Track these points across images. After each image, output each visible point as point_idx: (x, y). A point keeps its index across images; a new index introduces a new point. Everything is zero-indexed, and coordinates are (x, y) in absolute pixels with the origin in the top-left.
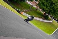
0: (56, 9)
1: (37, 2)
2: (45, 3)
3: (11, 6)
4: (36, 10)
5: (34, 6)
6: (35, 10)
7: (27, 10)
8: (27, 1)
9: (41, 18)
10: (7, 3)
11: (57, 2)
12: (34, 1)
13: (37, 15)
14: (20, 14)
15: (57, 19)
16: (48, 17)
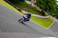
0: (52, 6)
5: (32, 5)
6: (33, 8)
7: (26, 9)
8: (26, 1)
9: (39, 14)
10: (9, 3)
11: (52, 1)
13: (35, 13)
15: (52, 15)
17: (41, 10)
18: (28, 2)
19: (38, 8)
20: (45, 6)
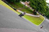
0: (42, 7)
1: (29, 3)
2: (34, 3)
3: (9, 6)
4: (28, 8)
7: (21, 8)
8: (21, 2)
12: (26, 1)
15: (43, 15)
16: (36, 13)
17: (33, 10)
18: (23, 3)
19: (31, 9)
20: (37, 7)
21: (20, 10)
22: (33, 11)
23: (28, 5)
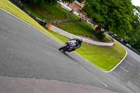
0: (121, 18)
1: (82, 5)
4: (80, 20)
5: (75, 13)
6: (76, 21)
7: (60, 21)
8: (61, 3)
9: (91, 37)
10: (19, 6)
11: (122, 5)
13: (81, 32)
14: (47, 29)
15: (122, 40)
18: (65, 5)
19: (88, 22)
21: (56, 25)
22: (94, 28)
23: (80, 11)
